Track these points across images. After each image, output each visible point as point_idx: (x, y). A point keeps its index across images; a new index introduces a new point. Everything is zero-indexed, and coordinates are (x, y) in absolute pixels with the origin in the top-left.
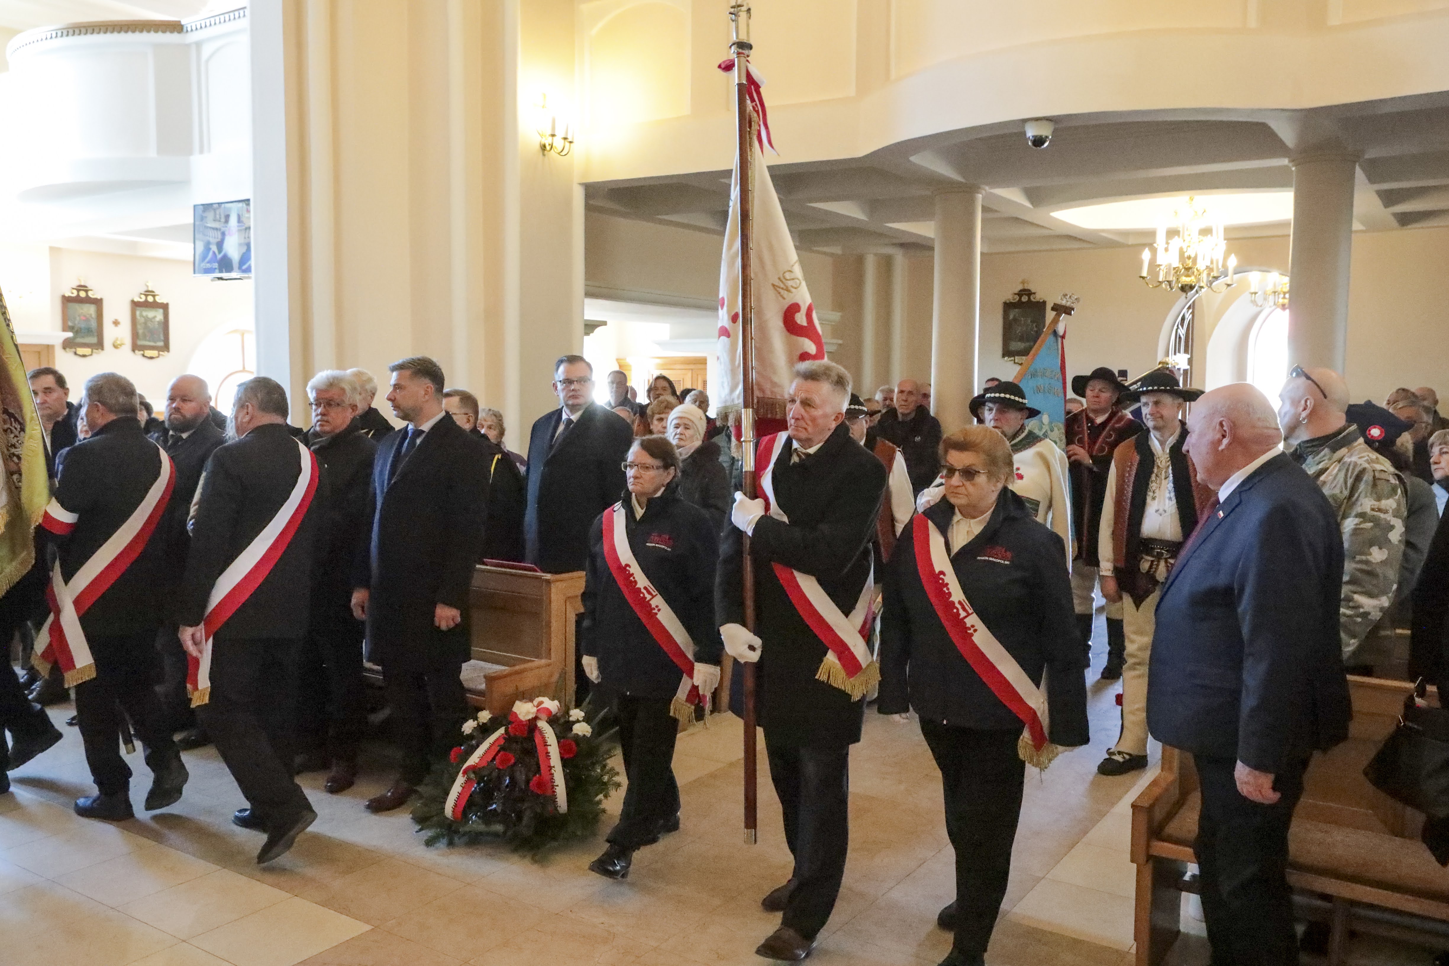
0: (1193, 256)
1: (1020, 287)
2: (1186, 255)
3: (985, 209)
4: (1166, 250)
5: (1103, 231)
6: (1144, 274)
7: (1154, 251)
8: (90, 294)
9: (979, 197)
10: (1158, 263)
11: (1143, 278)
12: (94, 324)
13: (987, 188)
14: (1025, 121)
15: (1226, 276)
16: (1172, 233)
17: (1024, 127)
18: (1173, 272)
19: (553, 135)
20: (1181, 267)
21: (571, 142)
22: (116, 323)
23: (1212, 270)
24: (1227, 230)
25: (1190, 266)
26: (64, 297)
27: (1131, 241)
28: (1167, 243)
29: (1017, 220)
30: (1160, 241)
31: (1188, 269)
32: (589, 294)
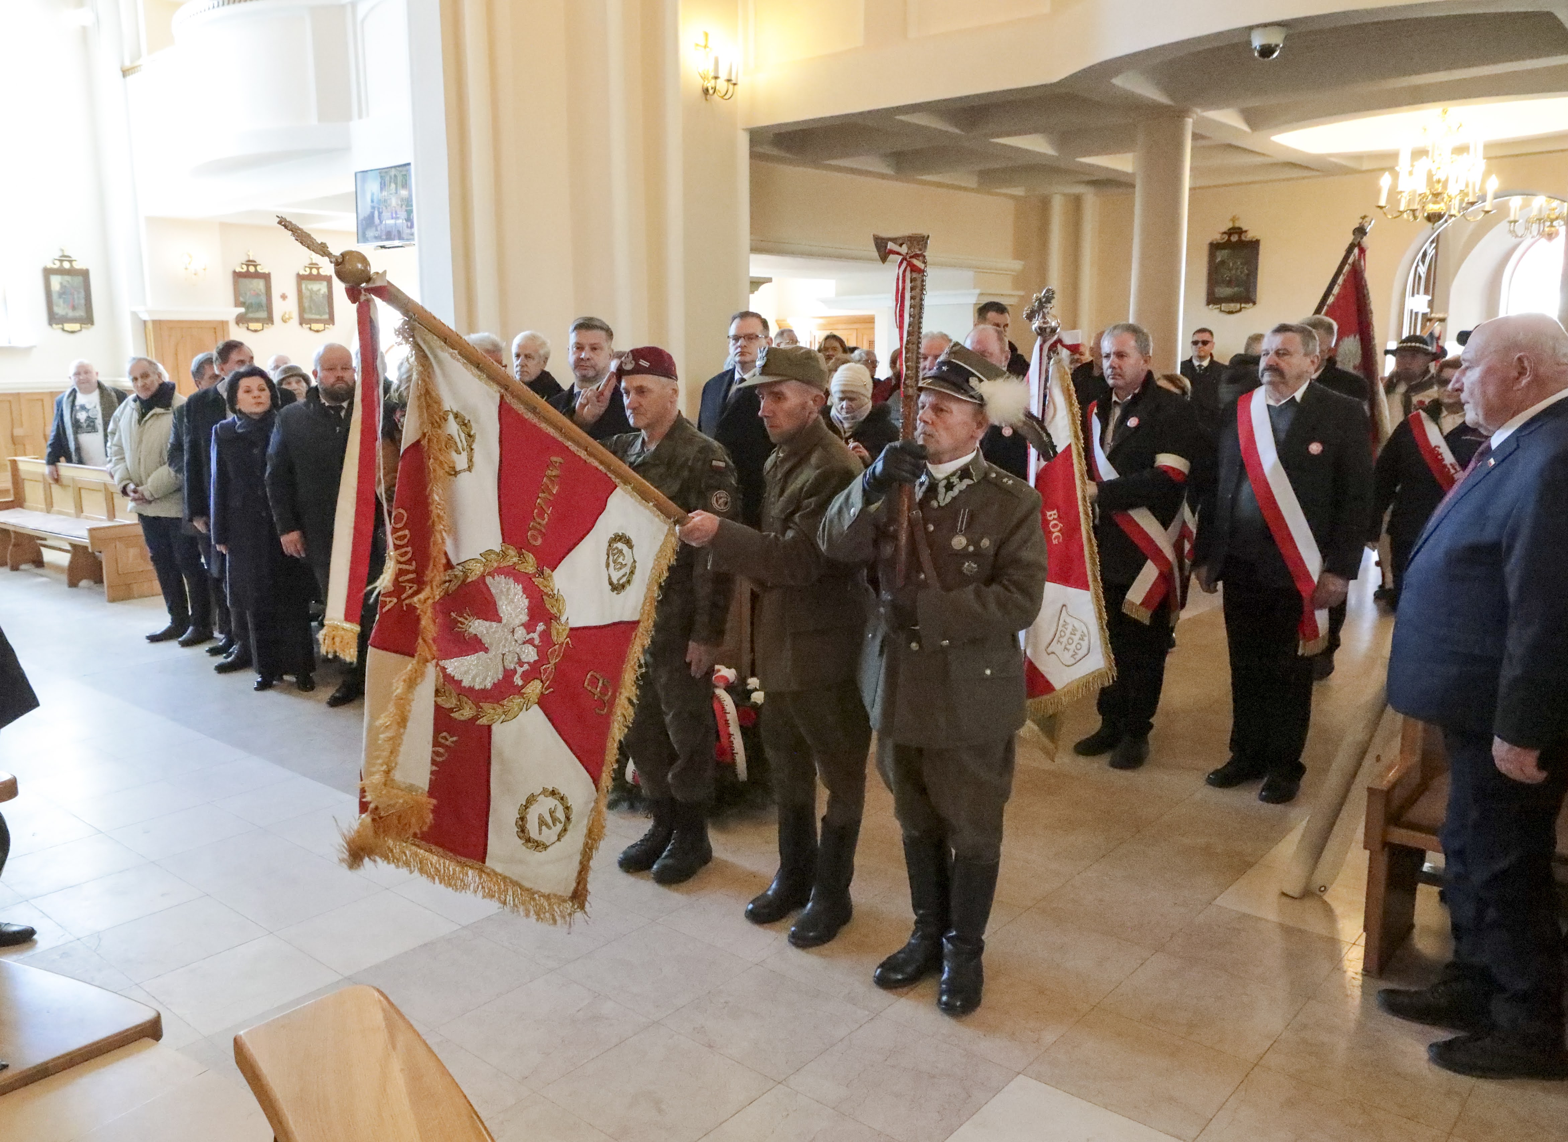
0: (1443, 179)
1: (1230, 225)
2: (1435, 178)
3: (1196, 136)
4: (1411, 173)
5: (1330, 155)
6: (1382, 203)
7: (1395, 175)
8: (259, 269)
9: (1189, 122)
10: (1399, 189)
11: (1381, 207)
12: (264, 299)
13: (1199, 111)
14: (1251, 28)
15: (1484, 201)
16: (1419, 153)
17: (1249, 36)
18: (1418, 199)
19: (716, 78)
20: (1428, 192)
21: (735, 84)
22: (284, 297)
23: (1467, 195)
24: (1488, 147)
25: (1439, 191)
26: (235, 272)
27: (1366, 166)
28: (1412, 166)
29: (1230, 146)
30: (1403, 164)
31: (1436, 195)
32: (756, 249)
